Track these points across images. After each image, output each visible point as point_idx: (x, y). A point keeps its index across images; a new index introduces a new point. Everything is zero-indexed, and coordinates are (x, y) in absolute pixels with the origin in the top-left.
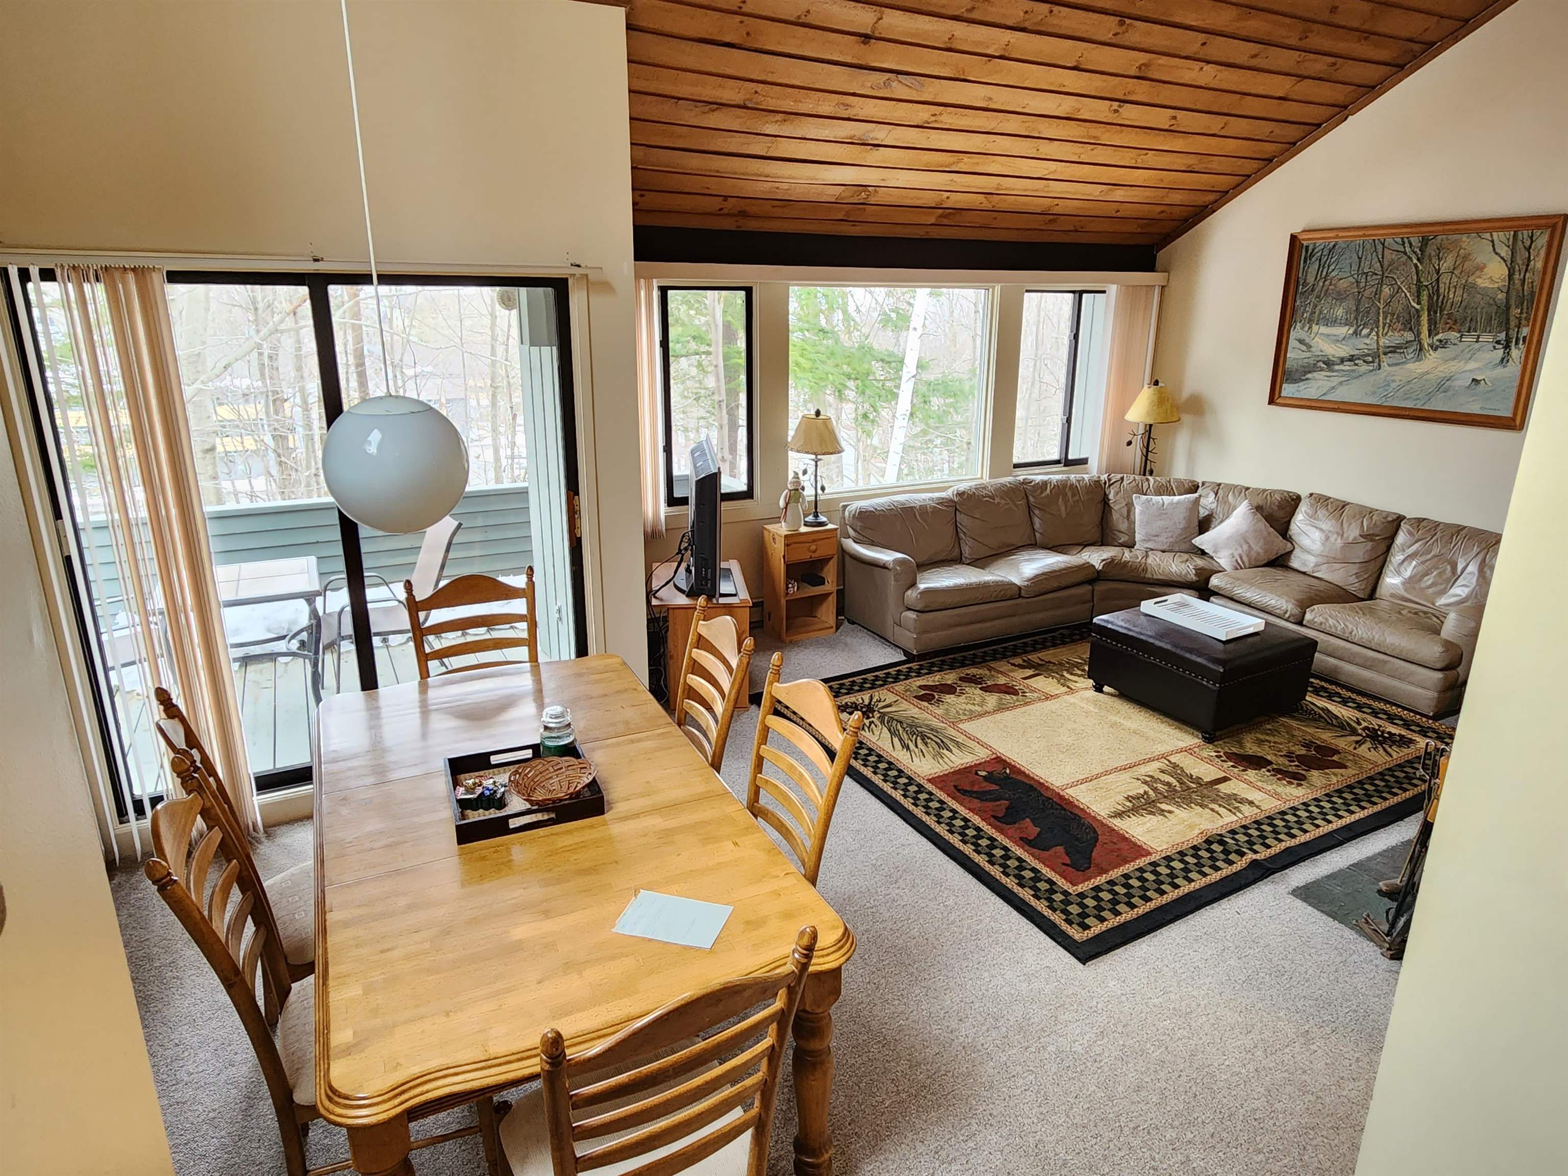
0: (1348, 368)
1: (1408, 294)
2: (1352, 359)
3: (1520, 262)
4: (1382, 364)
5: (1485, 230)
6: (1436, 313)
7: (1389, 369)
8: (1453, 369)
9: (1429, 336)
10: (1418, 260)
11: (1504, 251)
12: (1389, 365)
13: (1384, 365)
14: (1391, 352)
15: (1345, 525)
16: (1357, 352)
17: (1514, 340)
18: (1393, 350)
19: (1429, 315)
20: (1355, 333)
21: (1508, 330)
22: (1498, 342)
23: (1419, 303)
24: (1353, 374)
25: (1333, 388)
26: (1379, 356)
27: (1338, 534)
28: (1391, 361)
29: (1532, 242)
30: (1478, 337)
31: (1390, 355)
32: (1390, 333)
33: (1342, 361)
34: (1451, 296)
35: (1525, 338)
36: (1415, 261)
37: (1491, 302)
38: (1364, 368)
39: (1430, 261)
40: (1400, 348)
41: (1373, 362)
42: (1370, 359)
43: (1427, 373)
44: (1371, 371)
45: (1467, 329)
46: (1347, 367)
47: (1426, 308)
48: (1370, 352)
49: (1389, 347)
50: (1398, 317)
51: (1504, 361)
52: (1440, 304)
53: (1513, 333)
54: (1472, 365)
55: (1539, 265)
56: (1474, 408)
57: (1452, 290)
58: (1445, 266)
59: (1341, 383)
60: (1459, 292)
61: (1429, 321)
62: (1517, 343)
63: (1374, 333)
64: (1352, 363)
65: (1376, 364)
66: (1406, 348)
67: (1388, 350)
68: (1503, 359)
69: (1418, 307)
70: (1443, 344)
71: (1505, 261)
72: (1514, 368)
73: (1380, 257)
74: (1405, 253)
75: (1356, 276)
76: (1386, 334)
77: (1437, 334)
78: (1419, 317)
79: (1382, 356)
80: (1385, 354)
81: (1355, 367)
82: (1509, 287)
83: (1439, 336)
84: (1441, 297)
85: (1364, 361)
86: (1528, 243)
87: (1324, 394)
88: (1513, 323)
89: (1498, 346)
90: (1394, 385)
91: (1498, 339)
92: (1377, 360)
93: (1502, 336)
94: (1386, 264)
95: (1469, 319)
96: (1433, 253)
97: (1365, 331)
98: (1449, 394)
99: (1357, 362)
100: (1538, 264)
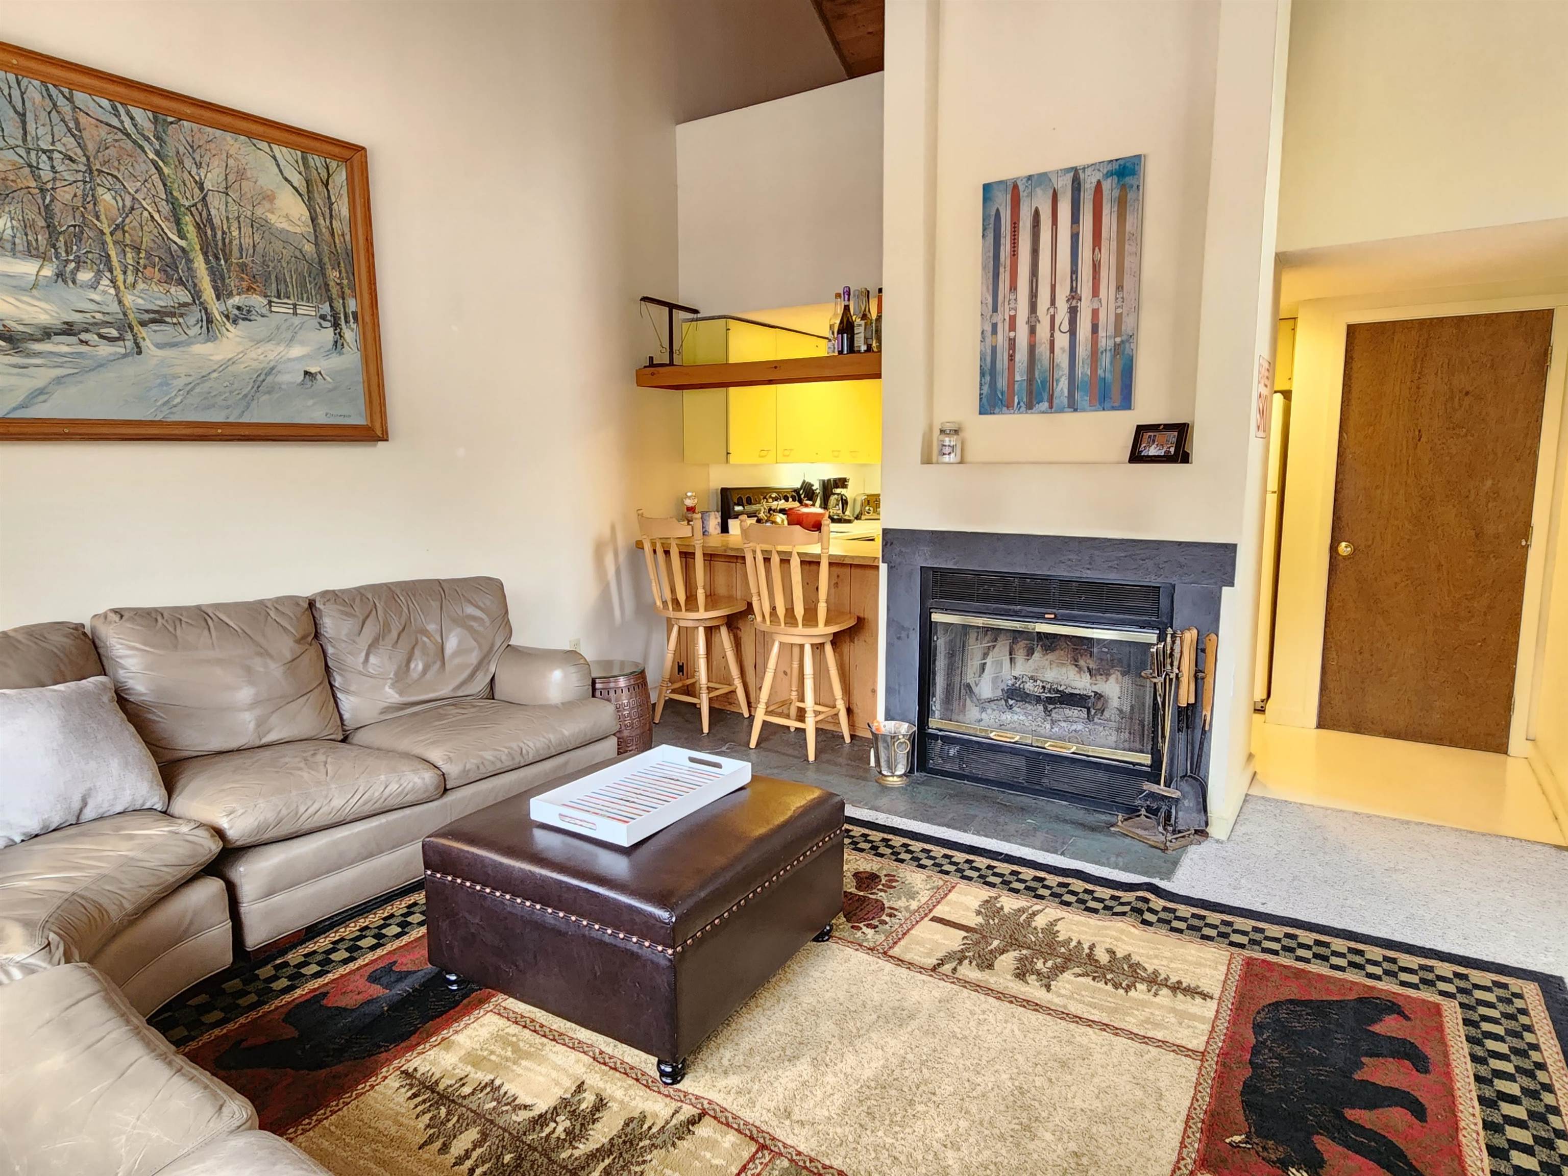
0: (65, 349)
1: (156, 216)
2: (69, 330)
3: (321, 204)
4: (142, 344)
5: (261, 137)
6: (217, 258)
7: (160, 353)
8: (271, 356)
9: (218, 299)
10: (157, 153)
11: (297, 179)
12: (159, 346)
13: (147, 345)
14: (154, 321)
15: (259, 638)
16: (76, 317)
17: (343, 318)
18: (158, 317)
19: (207, 262)
20: (60, 275)
21: (331, 300)
22: (323, 317)
23: (182, 236)
24: (86, 362)
25: (41, 391)
26: (131, 328)
27: (260, 654)
28: (159, 338)
29: (329, 176)
30: (295, 305)
31: (154, 327)
32: (141, 285)
33: (47, 334)
34: (235, 234)
35: (355, 314)
36: (152, 156)
37: (298, 253)
38: (105, 350)
39: (181, 162)
40: (173, 315)
41: (121, 338)
42: (114, 333)
43: (232, 362)
44: (125, 356)
45: (274, 293)
46: (62, 346)
47: (198, 247)
48: (108, 318)
49: (147, 311)
50: (149, 256)
51: (338, 344)
52: (220, 243)
53: (338, 304)
54: (297, 351)
55: (345, 212)
56: (317, 415)
57: (235, 225)
58: (212, 178)
59: (59, 381)
60: (247, 230)
61: (212, 271)
62: (347, 322)
63: (105, 282)
64: (73, 339)
65: (129, 344)
66: (181, 315)
67: (146, 317)
68: (336, 342)
69: (183, 243)
70: (243, 315)
71: (300, 195)
72: (351, 358)
73: (72, 125)
74: (128, 135)
75: (22, 152)
76: (134, 286)
77: (230, 295)
78: (189, 261)
79: (137, 328)
80: (143, 324)
81: (84, 348)
82: (316, 237)
83: (236, 300)
84: (219, 234)
85: (101, 336)
86: (324, 175)
87: (23, 406)
88: (335, 291)
89: (325, 324)
90: (179, 383)
91: (322, 312)
92: (129, 336)
93: (326, 309)
94: (91, 147)
95: (273, 277)
96: (182, 150)
97: (85, 276)
98: (276, 396)
99: (84, 336)
100: (343, 208)
